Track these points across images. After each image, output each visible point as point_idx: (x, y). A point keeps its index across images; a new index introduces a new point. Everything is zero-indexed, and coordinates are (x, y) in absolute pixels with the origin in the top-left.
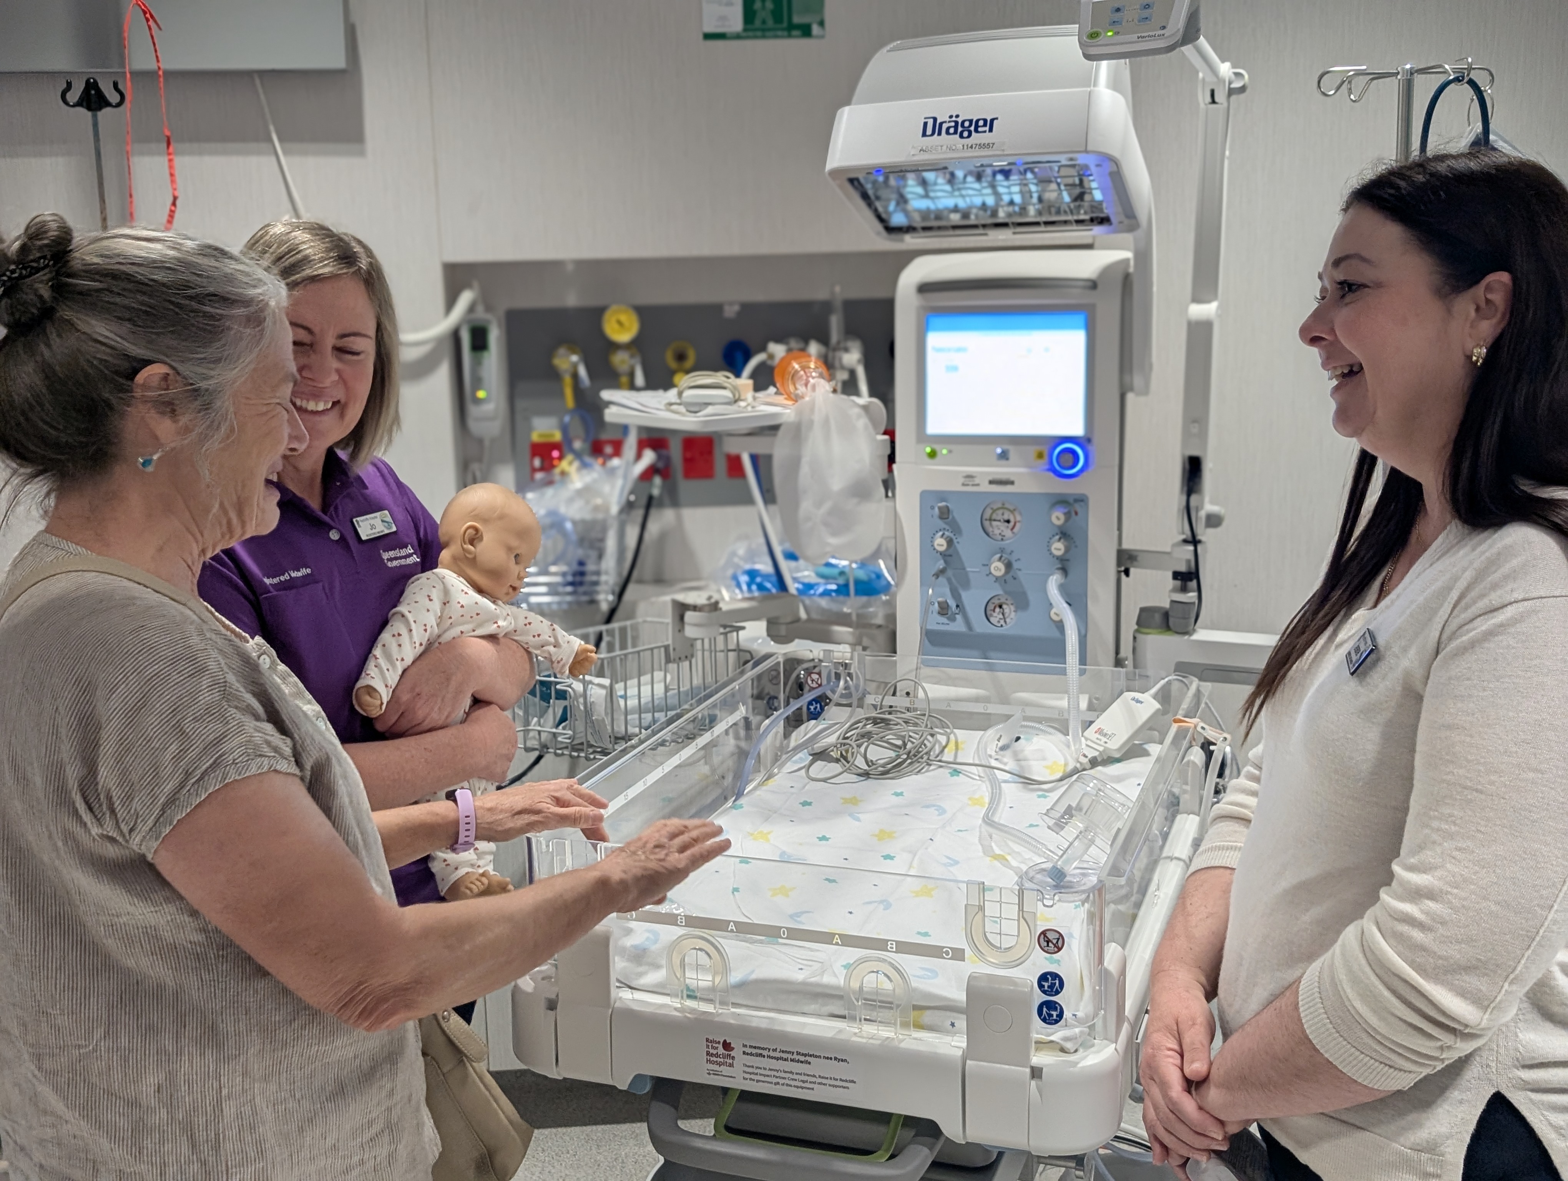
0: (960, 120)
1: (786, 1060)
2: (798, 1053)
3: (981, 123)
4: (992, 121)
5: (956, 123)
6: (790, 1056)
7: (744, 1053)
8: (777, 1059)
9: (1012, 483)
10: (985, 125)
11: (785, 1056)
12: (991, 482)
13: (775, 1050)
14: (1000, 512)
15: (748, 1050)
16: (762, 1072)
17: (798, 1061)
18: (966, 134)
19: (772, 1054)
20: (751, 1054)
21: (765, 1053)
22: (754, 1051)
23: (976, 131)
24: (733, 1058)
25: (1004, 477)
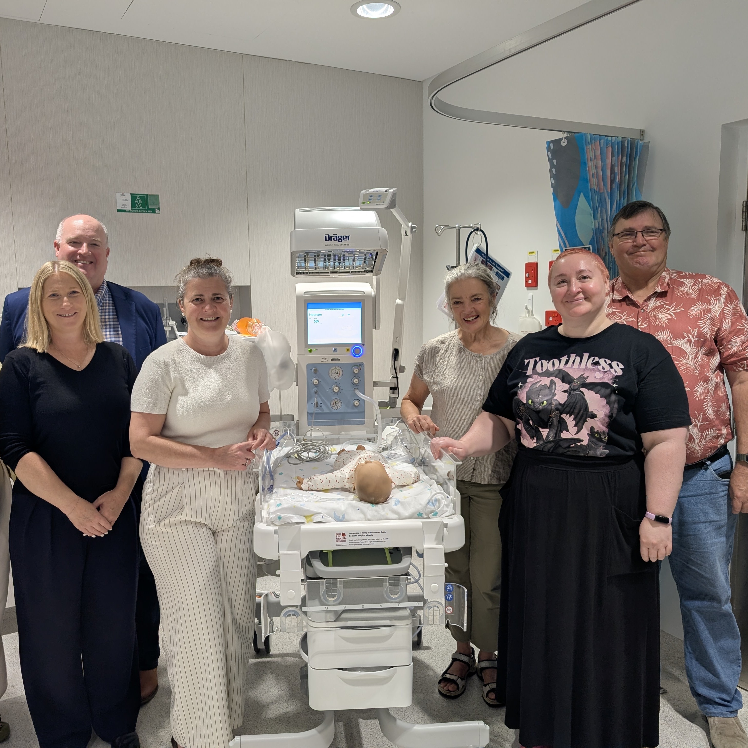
0: (337, 236)
1: (364, 536)
2: (369, 533)
3: (345, 237)
4: (348, 236)
5: (336, 237)
6: (366, 534)
7: (350, 536)
8: (361, 536)
9: (339, 360)
10: (346, 238)
11: (364, 534)
12: (332, 360)
13: (360, 533)
14: (334, 370)
15: (351, 535)
16: (356, 541)
17: (369, 535)
18: (340, 240)
19: (360, 534)
20: (352, 536)
21: (357, 534)
22: (353, 535)
23: (344, 240)
24: (346, 538)
25: (336, 358)
